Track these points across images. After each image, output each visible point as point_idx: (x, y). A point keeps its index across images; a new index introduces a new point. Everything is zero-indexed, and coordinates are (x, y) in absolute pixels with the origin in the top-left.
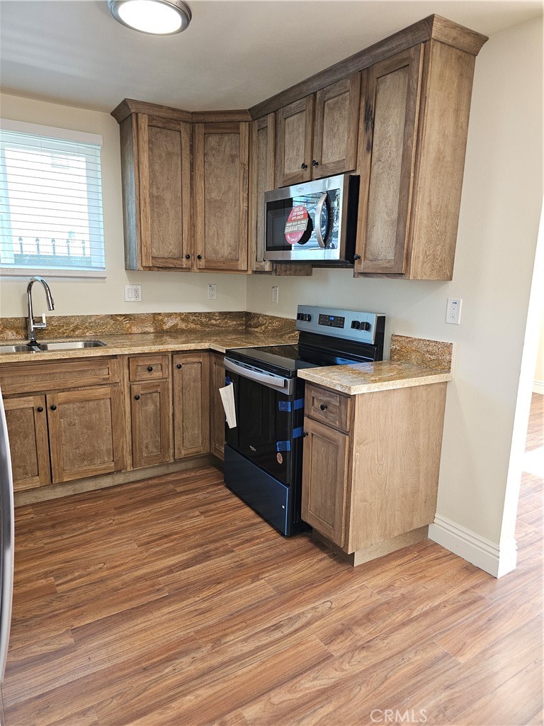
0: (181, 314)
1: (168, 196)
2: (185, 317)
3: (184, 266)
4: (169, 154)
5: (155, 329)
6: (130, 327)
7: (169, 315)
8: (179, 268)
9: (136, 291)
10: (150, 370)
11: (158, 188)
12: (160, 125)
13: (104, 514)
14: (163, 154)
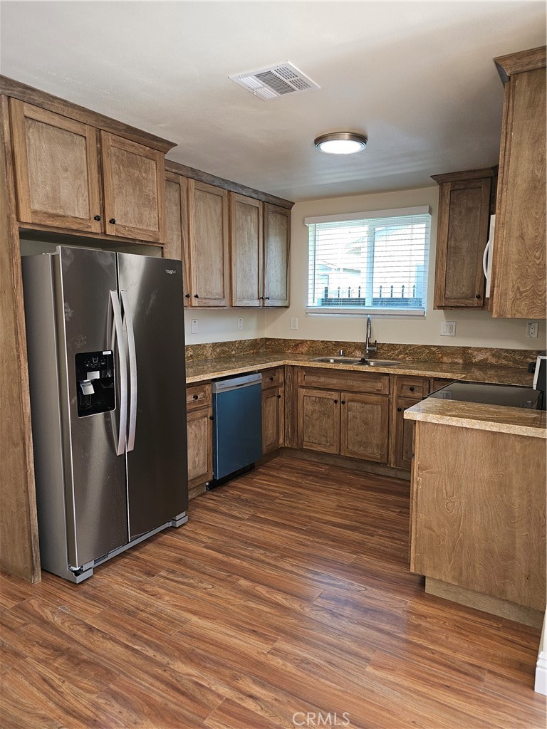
0: (491, 350)
1: (465, 245)
2: (497, 353)
3: (476, 305)
4: (469, 210)
5: (465, 361)
6: (442, 357)
7: (479, 350)
8: (471, 307)
9: (451, 326)
10: (412, 389)
11: (456, 240)
12: (462, 187)
13: (350, 484)
14: (463, 211)
